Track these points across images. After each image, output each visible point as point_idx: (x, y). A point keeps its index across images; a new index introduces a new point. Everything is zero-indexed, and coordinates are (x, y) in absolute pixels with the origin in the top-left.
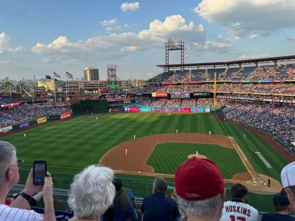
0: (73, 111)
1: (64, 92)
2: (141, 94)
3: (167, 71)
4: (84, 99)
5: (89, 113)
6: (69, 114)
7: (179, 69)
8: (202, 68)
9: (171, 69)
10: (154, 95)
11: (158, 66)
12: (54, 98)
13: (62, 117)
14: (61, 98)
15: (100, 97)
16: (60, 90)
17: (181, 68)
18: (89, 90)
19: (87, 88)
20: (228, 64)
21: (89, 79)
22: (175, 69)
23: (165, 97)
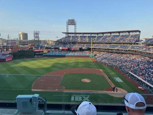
0: (13, 57)
1: (8, 45)
2: (54, 48)
3: (68, 36)
4: (20, 50)
5: (23, 58)
6: (11, 58)
7: (73, 35)
8: (85, 35)
9: (69, 35)
10: (61, 48)
11: (63, 33)
12: (1, 49)
13: (7, 60)
14: (6, 49)
15: (29, 49)
16: (5, 44)
17: (75, 35)
18: (23, 45)
19: (21, 44)
20: (98, 34)
21: (22, 39)
22: (72, 35)
23: (67, 50)
